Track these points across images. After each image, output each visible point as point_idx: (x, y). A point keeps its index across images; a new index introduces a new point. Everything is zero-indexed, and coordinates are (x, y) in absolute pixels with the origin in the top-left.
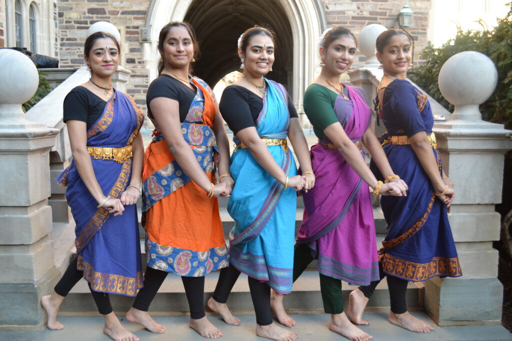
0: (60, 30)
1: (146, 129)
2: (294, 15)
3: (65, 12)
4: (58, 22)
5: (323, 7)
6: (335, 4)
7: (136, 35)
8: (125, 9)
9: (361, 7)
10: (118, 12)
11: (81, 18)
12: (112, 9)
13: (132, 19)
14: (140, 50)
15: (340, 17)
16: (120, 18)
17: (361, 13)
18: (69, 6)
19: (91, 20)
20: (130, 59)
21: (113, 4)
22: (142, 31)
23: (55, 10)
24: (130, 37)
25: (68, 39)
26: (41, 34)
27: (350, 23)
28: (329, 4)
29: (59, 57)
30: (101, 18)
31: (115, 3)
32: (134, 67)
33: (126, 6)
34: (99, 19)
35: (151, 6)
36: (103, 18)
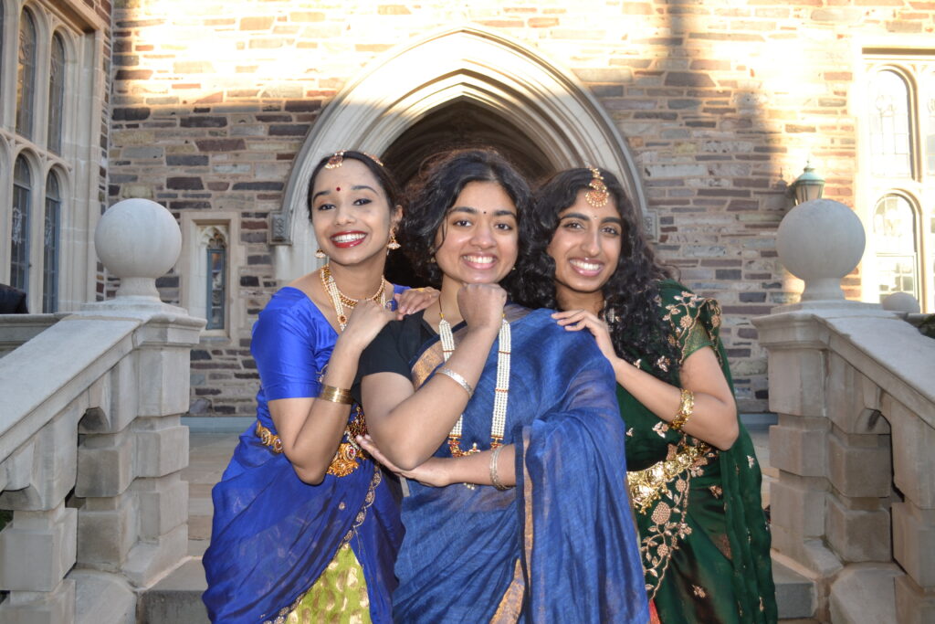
3: (122, 186)
4: (107, 204)
5: (639, 171)
6: (663, 166)
7: (262, 231)
8: (241, 180)
9: (716, 171)
10: (228, 185)
11: (152, 196)
12: (216, 179)
13: (255, 198)
14: (268, 260)
15: (675, 190)
16: (231, 197)
17: (716, 183)
18: (131, 173)
19: (173, 200)
20: (249, 277)
21: (216, 168)
22: (273, 221)
23: (103, 182)
24: (249, 234)
26: (71, 228)
27: (696, 202)
28: (651, 166)
29: (105, 274)
30: (193, 196)
31: (220, 168)
32: (254, 294)
33: (244, 172)
34: (189, 199)
35: (294, 172)
36: (197, 196)
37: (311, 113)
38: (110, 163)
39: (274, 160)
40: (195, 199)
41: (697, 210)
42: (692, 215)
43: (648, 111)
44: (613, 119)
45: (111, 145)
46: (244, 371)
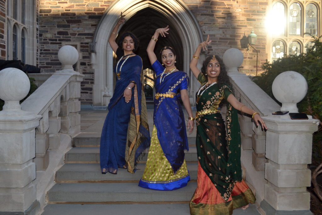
0: (40, 44)
1: (92, 106)
2: (184, 37)
3: (43, 34)
4: (39, 39)
5: (202, 32)
6: (209, 30)
7: (87, 48)
8: (80, 32)
9: (225, 32)
10: (76, 34)
11: (53, 37)
12: (73, 32)
13: (85, 38)
14: (89, 57)
15: (212, 38)
16: (77, 38)
17: (225, 36)
18: (46, 30)
19: (59, 38)
21: (73, 29)
22: (90, 45)
23: (37, 32)
24: (83, 49)
25: (44, 50)
26: (28, 47)
27: (218, 42)
28: (206, 30)
29: (39, 61)
30: (65, 37)
31: (74, 29)
32: (85, 68)
33: (81, 30)
34: (64, 38)
35: (97, 30)
36: (67, 37)
37: (102, 12)
38: (39, 27)
39: (90, 27)
40: (66, 38)
41: (219, 44)
42: (217, 46)
43: (205, 13)
44: (194, 16)
45: (39, 21)
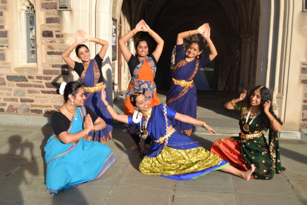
7: (54, 1)
14: (58, 20)
20: (47, 31)
24: (46, 3)
32: (50, 42)
46: (46, 89)
